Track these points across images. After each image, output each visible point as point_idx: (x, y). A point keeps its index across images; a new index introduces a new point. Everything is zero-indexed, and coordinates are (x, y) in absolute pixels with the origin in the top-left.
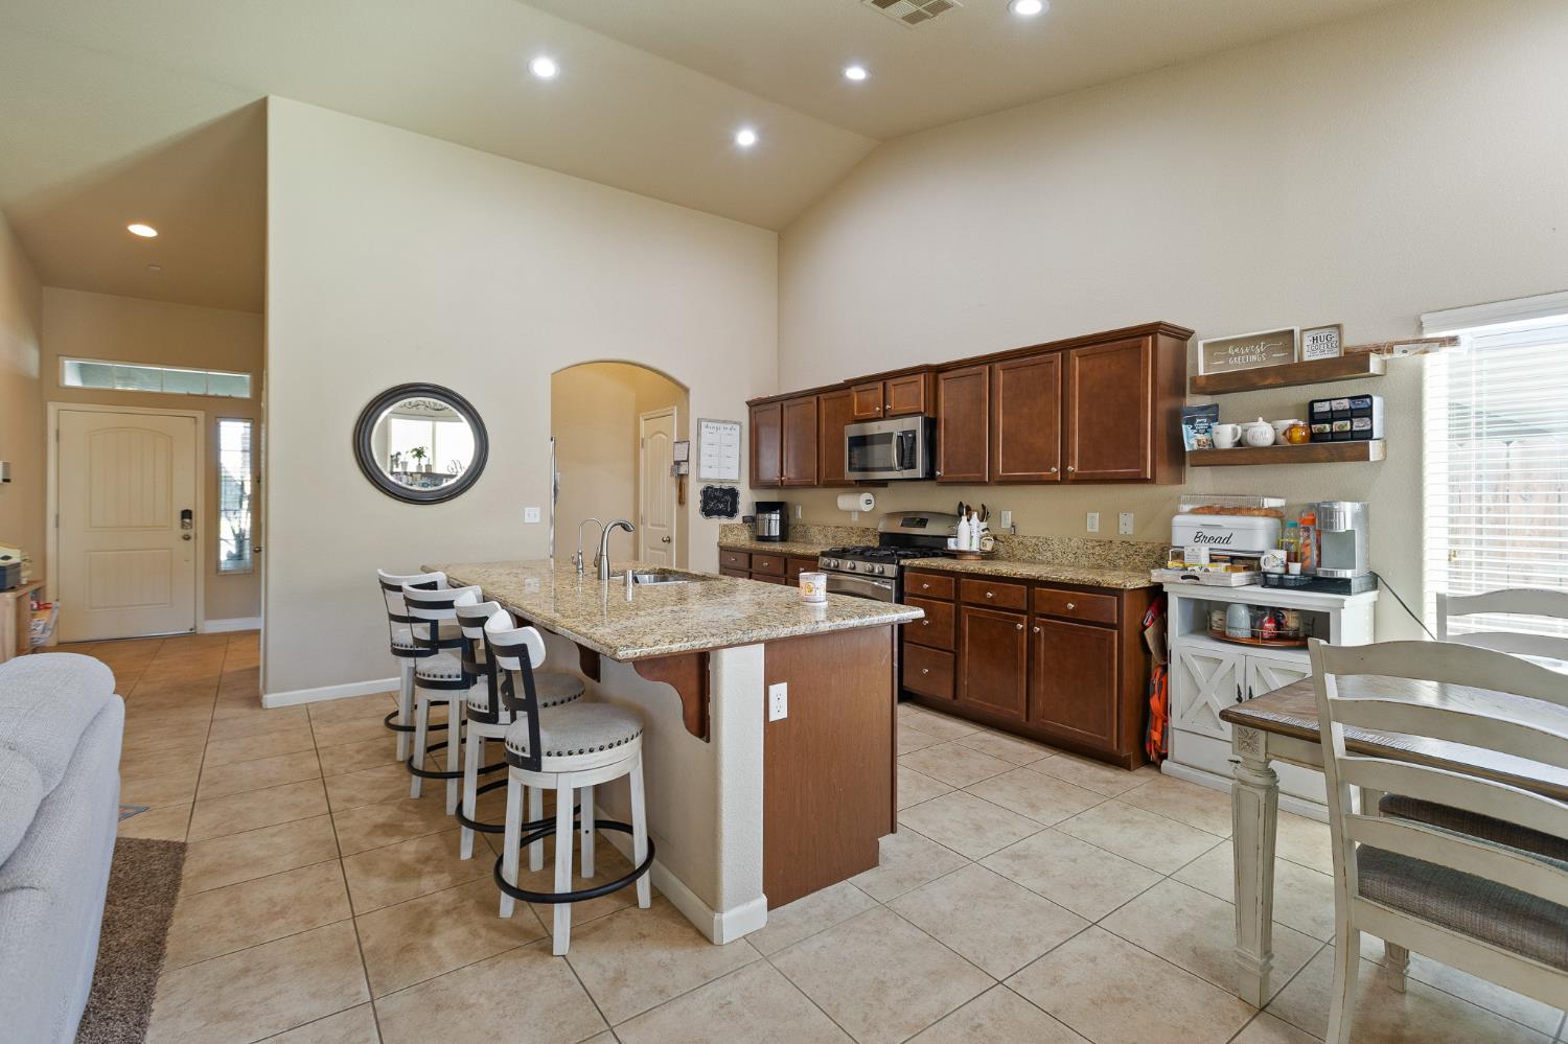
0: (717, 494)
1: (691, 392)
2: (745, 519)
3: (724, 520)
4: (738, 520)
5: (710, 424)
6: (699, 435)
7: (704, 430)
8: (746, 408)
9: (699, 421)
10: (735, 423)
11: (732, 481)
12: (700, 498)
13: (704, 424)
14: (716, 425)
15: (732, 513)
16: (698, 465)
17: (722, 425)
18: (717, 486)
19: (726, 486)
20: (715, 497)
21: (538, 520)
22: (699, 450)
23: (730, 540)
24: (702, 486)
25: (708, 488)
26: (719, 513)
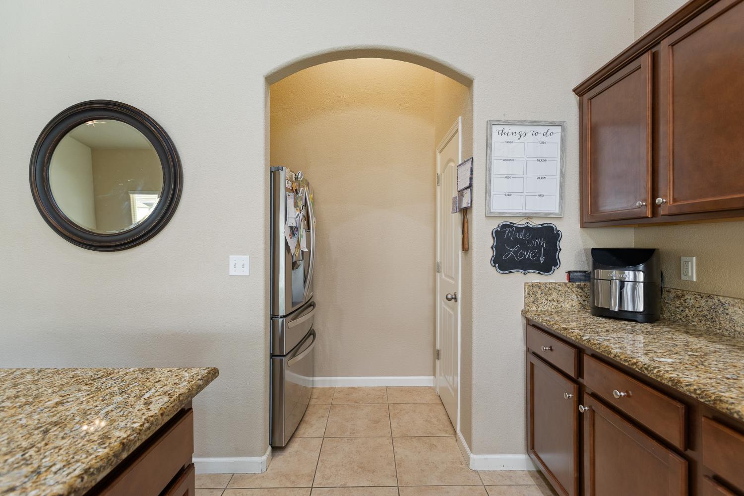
0: (522, 236)
1: (476, 84)
2: (571, 276)
3: (534, 277)
4: (559, 276)
5: (507, 129)
6: (488, 145)
7: (496, 137)
8: (574, 100)
9: (490, 124)
10: (553, 124)
11: (546, 216)
12: (490, 242)
13: (495, 129)
14: (517, 129)
15: (549, 264)
16: (488, 192)
17: (529, 129)
18: (521, 223)
19: (536, 223)
20: (517, 241)
21: (246, 272)
22: (488, 170)
23: (545, 312)
24: (495, 224)
25: (504, 226)
26: (525, 266)
